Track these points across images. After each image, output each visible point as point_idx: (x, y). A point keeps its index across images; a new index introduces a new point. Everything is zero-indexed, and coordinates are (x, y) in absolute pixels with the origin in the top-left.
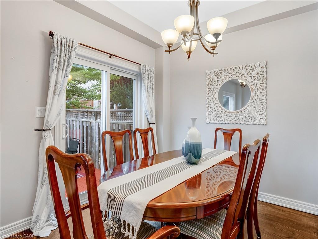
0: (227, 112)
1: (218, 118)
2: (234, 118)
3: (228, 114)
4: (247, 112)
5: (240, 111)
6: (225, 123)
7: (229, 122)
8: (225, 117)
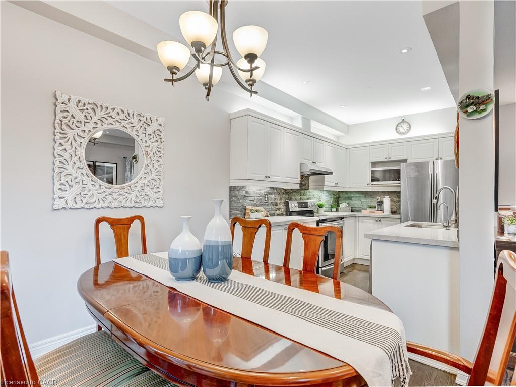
0: (104, 188)
1: (85, 198)
2: (117, 197)
3: (106, 190)
4: (139, 188)
5: (128, 186)
6: (100, 206)
7: (107, 204)
8: (101, 196)
